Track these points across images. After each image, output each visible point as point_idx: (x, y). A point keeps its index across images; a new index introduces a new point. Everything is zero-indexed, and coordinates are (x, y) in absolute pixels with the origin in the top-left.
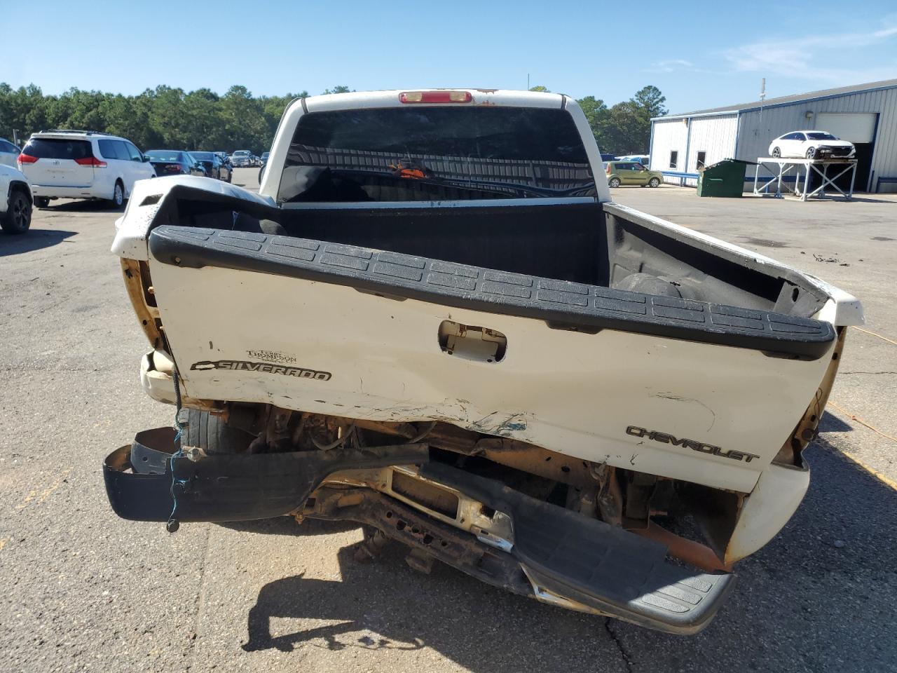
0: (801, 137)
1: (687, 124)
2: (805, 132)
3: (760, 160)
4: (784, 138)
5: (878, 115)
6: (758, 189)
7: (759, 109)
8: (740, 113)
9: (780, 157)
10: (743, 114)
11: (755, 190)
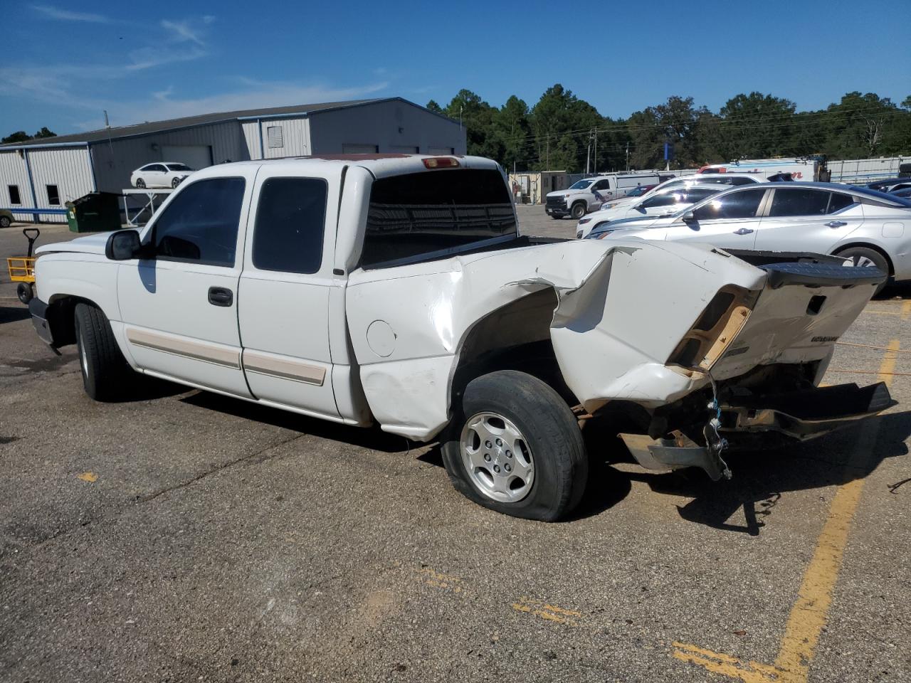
0: (161, 168)
1: (22, 155)
2: (164, 164)
3: (126, 191)
4: (144, 170)
5: (210, 148)
6: (130, 219)
7: (106, 142)
8: (90, 145)
9: (146, 188)
10: (93, 146)
11: (128, 221)
